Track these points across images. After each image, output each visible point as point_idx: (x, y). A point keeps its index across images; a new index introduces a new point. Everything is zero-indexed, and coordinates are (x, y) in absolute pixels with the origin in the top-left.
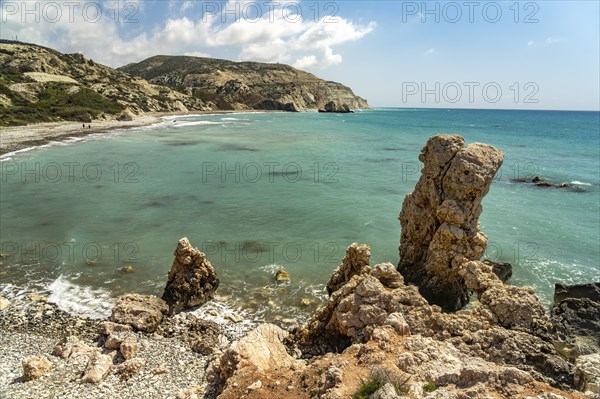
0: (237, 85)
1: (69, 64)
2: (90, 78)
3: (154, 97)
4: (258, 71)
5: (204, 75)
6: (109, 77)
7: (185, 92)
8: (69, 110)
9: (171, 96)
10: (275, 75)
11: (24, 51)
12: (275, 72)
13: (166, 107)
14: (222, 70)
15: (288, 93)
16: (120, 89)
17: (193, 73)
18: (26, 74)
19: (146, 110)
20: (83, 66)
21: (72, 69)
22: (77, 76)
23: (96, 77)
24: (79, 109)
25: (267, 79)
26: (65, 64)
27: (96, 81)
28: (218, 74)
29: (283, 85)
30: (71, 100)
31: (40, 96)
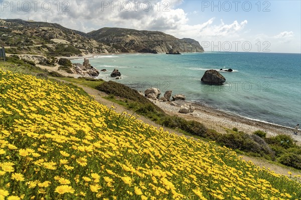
0: (134, 42)
1: (66, 34)
2: (73, 40)
3: (96, 48)
4: (147, 35)
5: (121, 37)
6: (81, 39)
7: (109, 46)
8: (64, 53)
9: (103, 47)
10: (154, 37)
11: (50, 30)
12: (155, 35)
13: (100, 52)
14: (130, 35)
15: (159, 45)
16: (83, 45)
17: (117, 36)
18: (51, 40)
19: (92, 53)
20: (71, 35)
21: (67, 36)
22: (69, 40)
23: (76, 40)
24: (68, 53)
25: (150, 39)
26: (65, 34)
27: (76, 42)
28: (127, 37)
29: (157, 41)
30: (65, 50)
31: (56, 48)
